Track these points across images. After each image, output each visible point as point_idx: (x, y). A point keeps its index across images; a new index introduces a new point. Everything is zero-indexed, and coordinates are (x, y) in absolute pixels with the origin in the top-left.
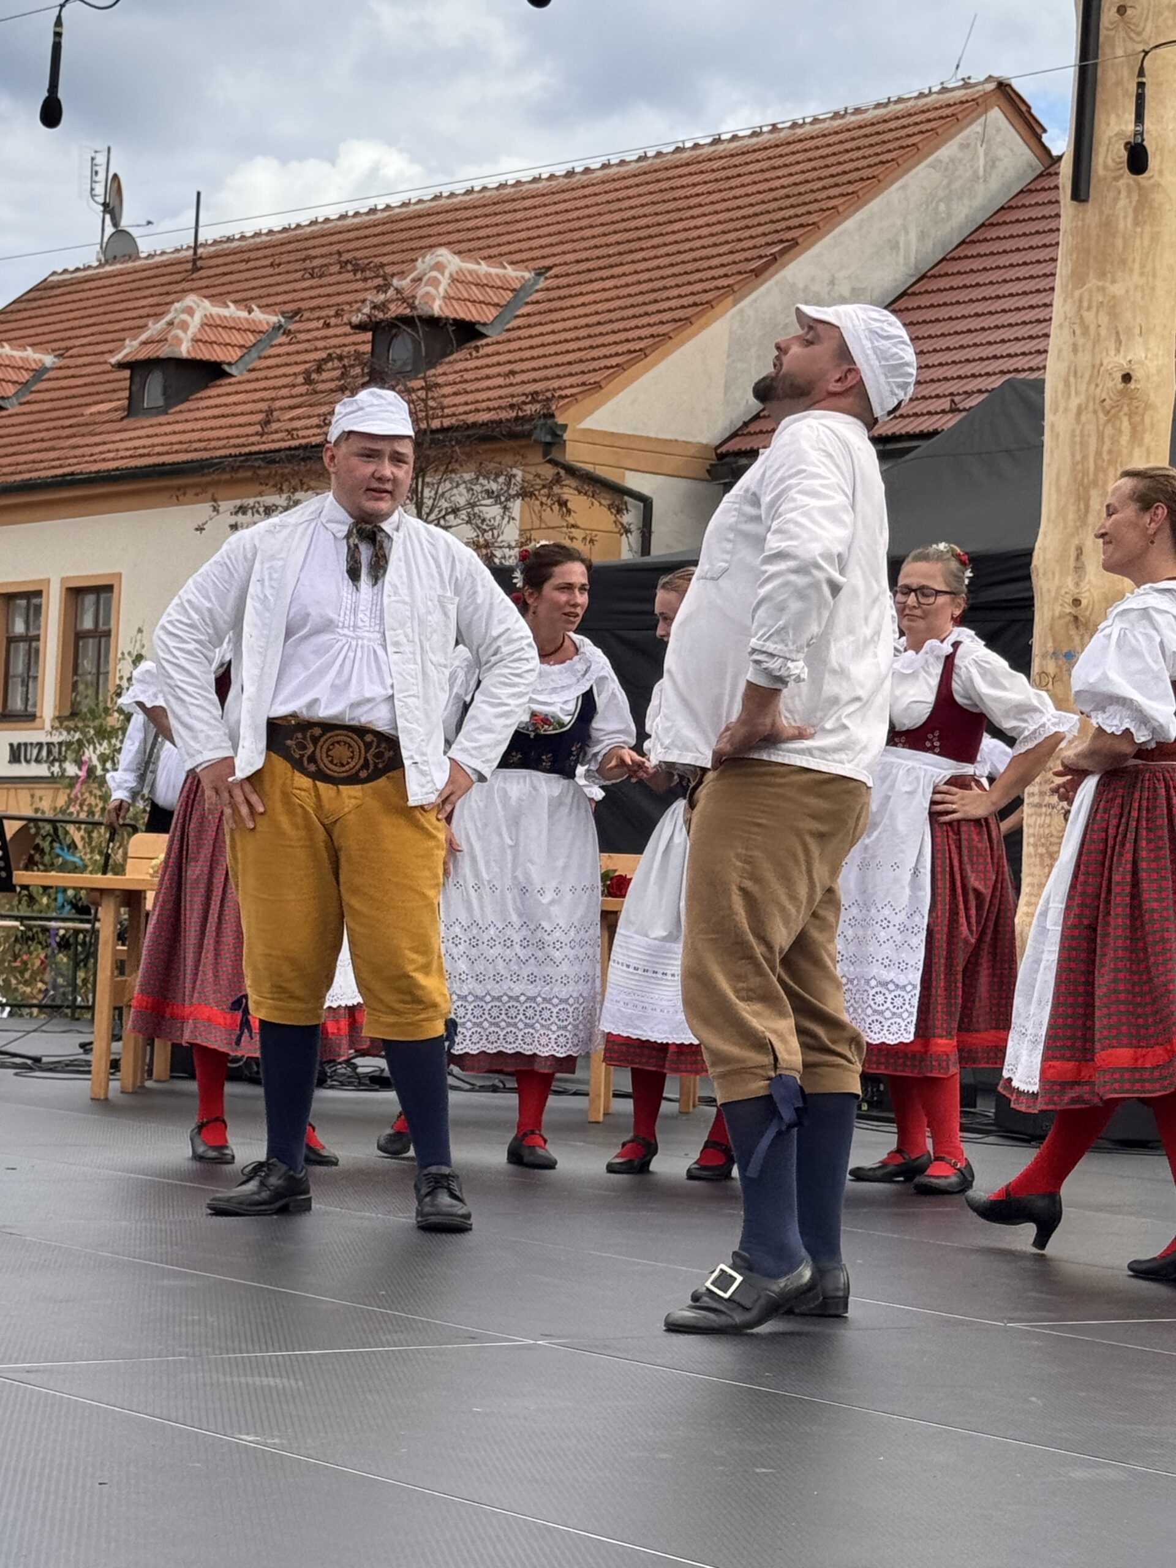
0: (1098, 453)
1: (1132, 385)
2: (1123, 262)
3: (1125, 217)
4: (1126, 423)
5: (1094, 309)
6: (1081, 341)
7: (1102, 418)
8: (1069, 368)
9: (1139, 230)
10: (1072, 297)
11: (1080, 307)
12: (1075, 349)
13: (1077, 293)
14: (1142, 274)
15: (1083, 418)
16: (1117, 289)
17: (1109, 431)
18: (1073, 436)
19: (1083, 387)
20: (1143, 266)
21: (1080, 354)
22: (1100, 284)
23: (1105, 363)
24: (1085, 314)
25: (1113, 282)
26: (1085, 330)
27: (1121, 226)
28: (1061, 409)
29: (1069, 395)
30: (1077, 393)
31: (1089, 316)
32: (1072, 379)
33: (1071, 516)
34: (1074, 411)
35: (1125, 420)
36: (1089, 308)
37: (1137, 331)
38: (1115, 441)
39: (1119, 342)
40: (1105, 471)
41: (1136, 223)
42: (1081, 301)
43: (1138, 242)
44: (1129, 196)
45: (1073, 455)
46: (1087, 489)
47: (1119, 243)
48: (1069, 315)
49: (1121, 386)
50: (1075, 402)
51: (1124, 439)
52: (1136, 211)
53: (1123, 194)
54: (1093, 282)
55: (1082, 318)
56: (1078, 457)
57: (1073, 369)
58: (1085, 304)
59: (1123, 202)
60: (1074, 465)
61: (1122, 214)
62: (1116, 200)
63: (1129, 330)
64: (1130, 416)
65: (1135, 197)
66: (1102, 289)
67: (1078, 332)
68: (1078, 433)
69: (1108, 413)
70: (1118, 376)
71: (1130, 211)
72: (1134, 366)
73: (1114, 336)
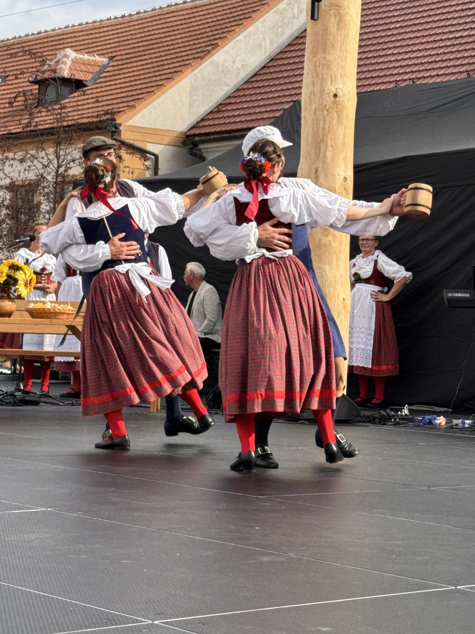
1: (338, 99)
2: (333, 46)
3: (334, 27)
4: (335, 116)
5: (321, 67)
6: (316, 80)
7: (326, 112)
8: (311, 91)
9: (340, 32)
10: (312, 61)
11: (315, 66)
12: (313, 84)
13: (314, 60)
14: (341, 51)
15: (317, 113)
16: (331, 58)
17: (328, 119)
18: (313, 120)
19: (317, 100)
20: (341, 48)
21: (316, 85)
22: (323, 55)
23: (326, 89)
24: (318, 68)
25: (329, 54)
26: (318, 76)
27: (332, 30)
28: (308, 110)
29: (311, 104)
30: (315, 103)
31: (319, 70)
32: (312, 97)
33: (313, 155)
34: (314, 110)
35: (335, 113)
36: (319, 66)
37: (339, 76)
38: (330, 123)
39: (332, 81)
40: (327, 136)
41: (338, 29)
42: (315, 63)
43: (339, 38)
44: (335, 17)
45: (313, 130)
46: (319, 144)
47: (331, 37)
48: (311, 68)
49: (332, 99)
50: (313, 107)
51: (335, 122)
52: (338, 24)
53: (333, 17)
54: (321, 55)
55: (316, 71)
56: (315, 130)
57: (313, 92)
58: (317, 64)
59: (333, 20)
60: (314, 133)
61: (332, 26)
62: (329, 20)
63: (336, 76)
64: (337, 112)
65: (338, 18)
66: (325, 58)
67: (315, 77)
68: (315, 119)
69: (328, 111)
70: (332, 95)
71: (336, 24)
72: (338, 91)
73: (330, 78)
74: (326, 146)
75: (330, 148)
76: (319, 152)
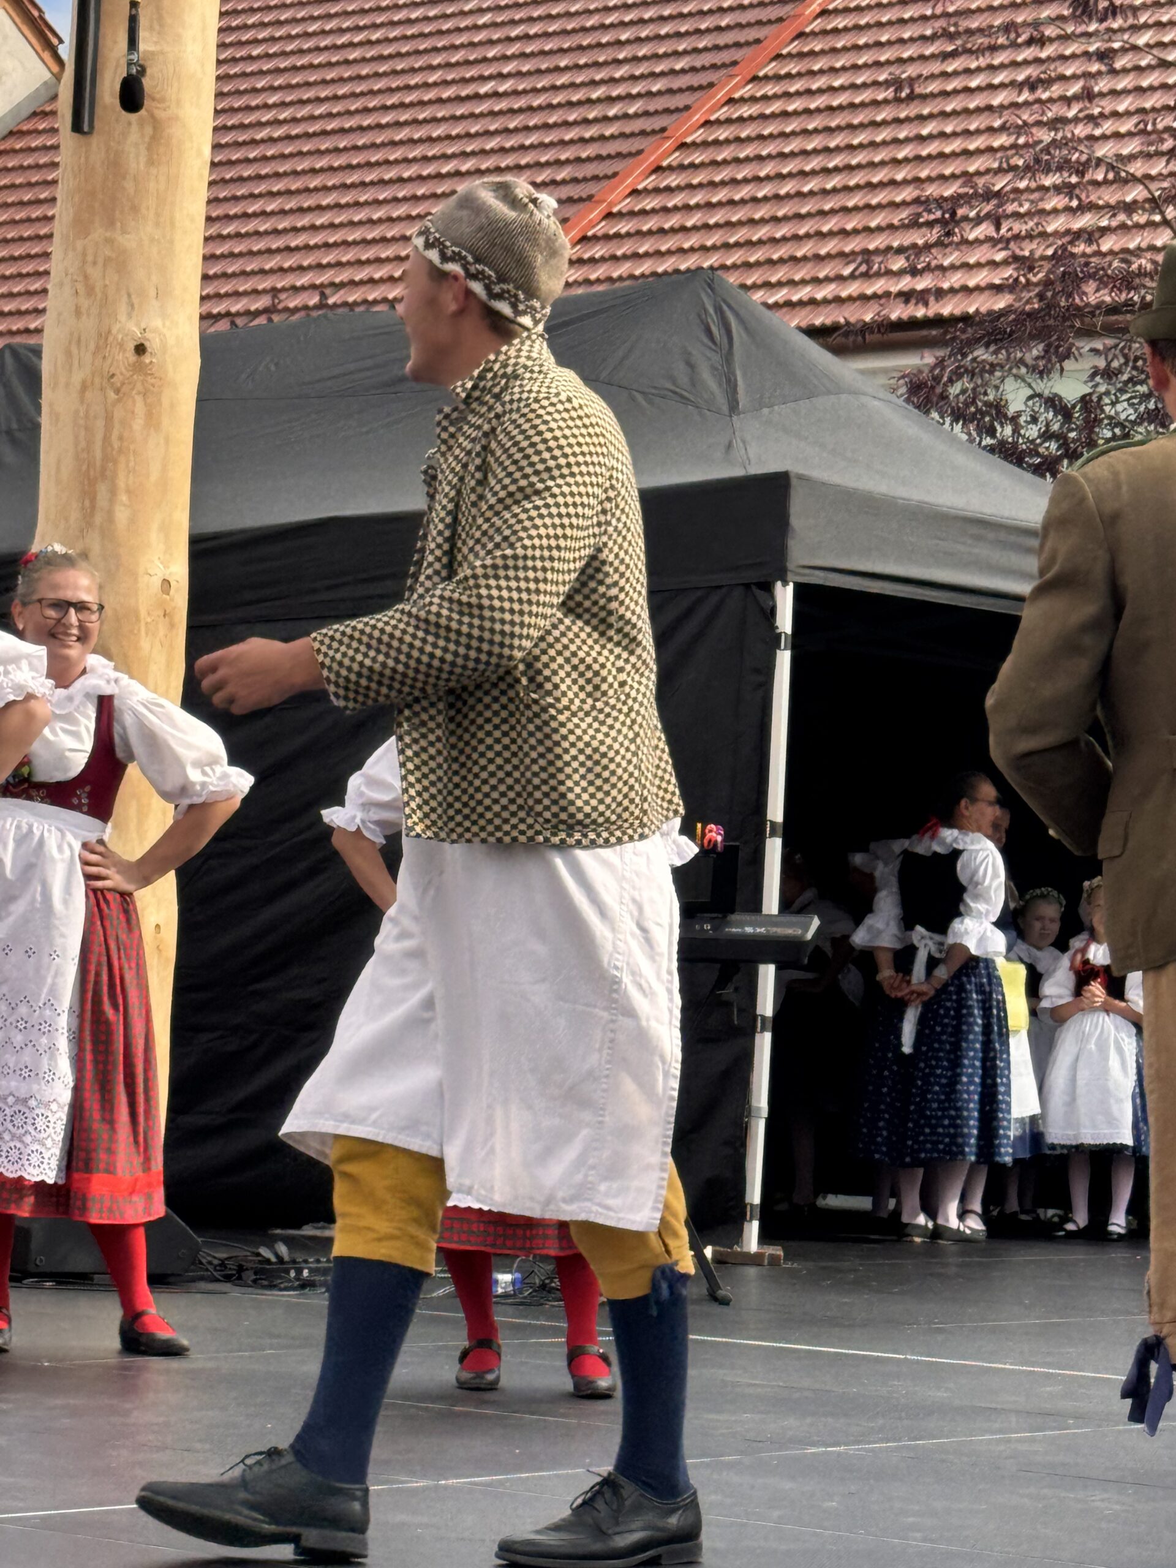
0: (106, 439)
1: (147, 359)
2: (135, 209)
3: (137, 156)
4: (140, 407)
5: (100, 265)
6: (85, 303)
7: (112, 395)
8: (72, 334)
9: (154, 171)
10: (74, 249)
11: (84, 262)
12: (78, 312)
13: (79, 244)
14: (157, 224)
15: (88, 395)
16: (128, 241)
17: (118, 413)
18: (76, 418)
19: (88, 358)
20: (157, 215)
21: (84, 318)
22: (108, 234)
23: (114, 331)
24: (90, 270)
25: (124, 232)
26: (90, 291)
27: (133, 165)
28: (61, 385)
29: (71, 366)
30: (81, 366)
31: (95, 273)
32: (74, 349)
33: (75, 515)
34: (78, 387)
35: (139, 399)
36: (95, 263)
37: (152, 293)
38: (126, 426)
39: (132, 306)
40: (115, 462)
41: (151, 162)
42: (84, 254)
43: (152, 185)
44: (142, 129)
45: (76, 441)
46: (92, 483)
47: (129, 185)
48: (71, 270)
49: (131, 356)
50: (77, 378)
51: (138, 424)
52: (150, 148)
53: (134, 128)
54: (98, 233)
55: (86, 277)
56: (83, 444)
57: (76, 335)
58: (90, 258)
59: (134, 136)
60: (78, 453)
61: (133, 152)
62: (125, 135)
63: (142, 293)
64: (145, 394)
65: (149, 130)
66: (109, 241)
67: (81, 292)
68: (82, 414)
69: (117, 391)
70: (131, 346)
71: (143, 149)
72: (148, 335)
73: (125, 299)
74: (113, 492)
75: (124, 498)
76: (93, 507)
